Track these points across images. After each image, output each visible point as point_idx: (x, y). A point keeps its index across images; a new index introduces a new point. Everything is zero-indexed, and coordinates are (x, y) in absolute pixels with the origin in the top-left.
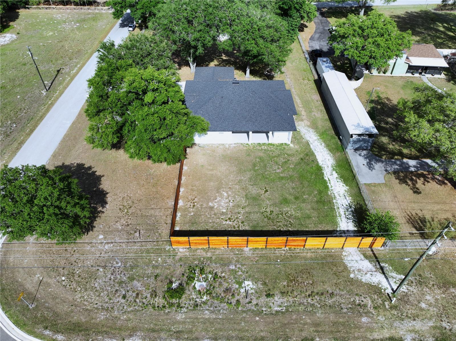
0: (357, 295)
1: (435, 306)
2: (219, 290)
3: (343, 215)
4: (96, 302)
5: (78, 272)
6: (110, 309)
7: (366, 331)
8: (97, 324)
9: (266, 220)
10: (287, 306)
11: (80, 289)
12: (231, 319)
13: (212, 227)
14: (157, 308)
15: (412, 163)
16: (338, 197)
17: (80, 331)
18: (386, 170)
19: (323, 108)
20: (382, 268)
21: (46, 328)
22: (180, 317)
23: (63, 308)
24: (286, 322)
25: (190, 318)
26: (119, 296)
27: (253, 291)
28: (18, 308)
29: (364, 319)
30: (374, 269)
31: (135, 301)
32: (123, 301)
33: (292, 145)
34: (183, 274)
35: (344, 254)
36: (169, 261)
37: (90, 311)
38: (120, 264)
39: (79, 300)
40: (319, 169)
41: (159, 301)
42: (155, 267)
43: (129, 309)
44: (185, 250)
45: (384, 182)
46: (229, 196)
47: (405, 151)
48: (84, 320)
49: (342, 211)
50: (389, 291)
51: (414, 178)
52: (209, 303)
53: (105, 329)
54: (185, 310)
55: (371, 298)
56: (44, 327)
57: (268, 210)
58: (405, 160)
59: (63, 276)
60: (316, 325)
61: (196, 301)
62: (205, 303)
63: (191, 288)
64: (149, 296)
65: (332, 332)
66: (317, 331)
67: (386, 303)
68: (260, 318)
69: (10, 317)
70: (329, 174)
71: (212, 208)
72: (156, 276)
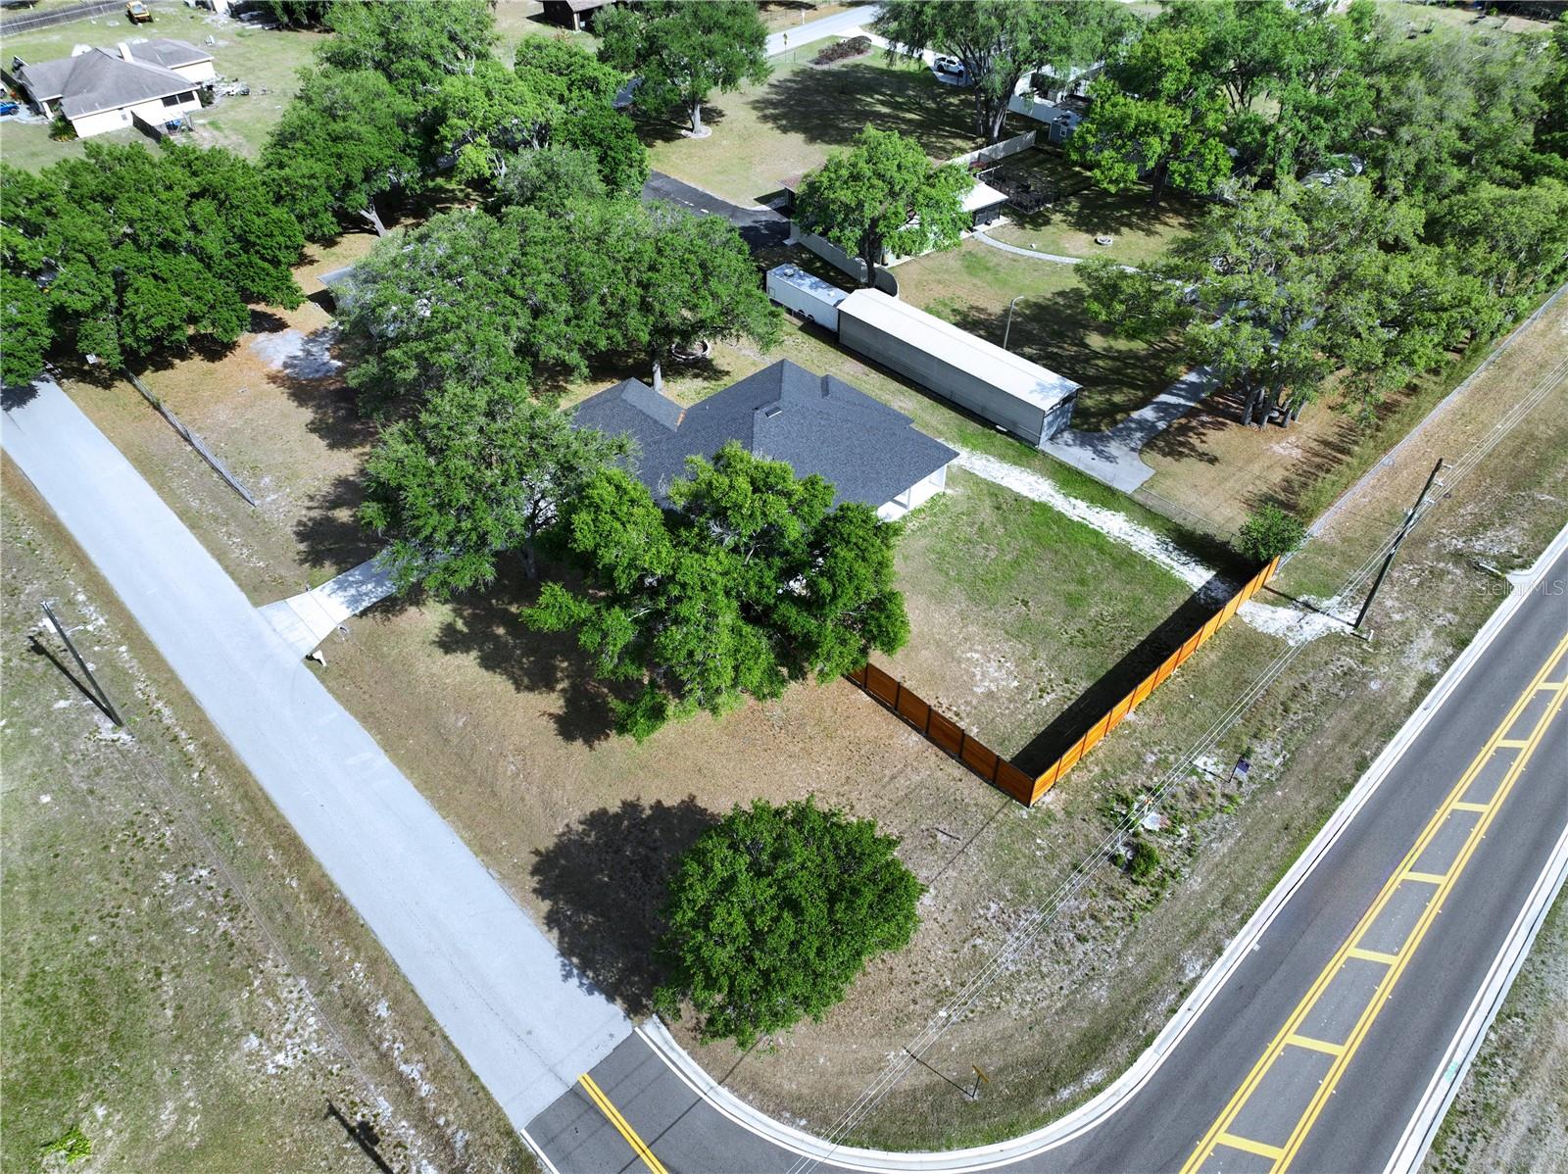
0: (1326, 663)
1: (1408, 608)
2: (1184, 804)
3: (1175, 564)
4: (1057, 987)
5: (948, 983)
6: (1091, 974)
7: (1393, 696)
8: (1113, 1007)
9: (1090, 650)
10: (1283, 748)
11: (998, 1000)
12: (1255, 823)
13: (1037, 723)
14: (1149, 906)
15: (1148, 413)
16: (1130, 539)
17: (1107, 1039)
18: (1133, 449)
19: (896, 385)
20: (1307, 605)
21: (1052, 1091)
22: (1196, 884)
23: (1027, 1045)
24: (1312, 766)
25: (1210, 872)
26: (1072, 945)
27: (1221, 766)
28: (956, 1122)
29: (1374, 686)
30: (1301, 614)
31: (1107, 928)
32: (1089, 946)
33: (949, 492)
34: (1107, 829)
35: (1246, 620)
36: (1055, 829)
37: (1070, 1004)
38: (993, 907)
39: (1026, 1012)
40: (1044, 508)
41: (1138, 893)
42: (1051, 858)
43: (1118, 945)
44: (1052, 793)
45: (1153, 472)
46: (984, 654)
47: (1117, 398)
48: (1085, 1025)
49: (1162, 557)
50: (1349, 629)
51: (1181, 439)
52: (1199, 833)
53: (1134, 1001)
54: (1186, 871)
55: (1343, 654)
56: (1048, 1094)
57: (1072, 632)
58: (1135, 415)
59: (934, 1011)
60: (1344, 737)
61: (1180, 847)
62: (1193, 838)
63: (1146, 836)
64: (1111, 902)
65: (1368, 732)
66: (1356, 744)
67: (1365, 646)
68: (1282, 789)
69: (967, 1142)
70: (1070, 509)
71: (990, 695)
72: (1075, 867)
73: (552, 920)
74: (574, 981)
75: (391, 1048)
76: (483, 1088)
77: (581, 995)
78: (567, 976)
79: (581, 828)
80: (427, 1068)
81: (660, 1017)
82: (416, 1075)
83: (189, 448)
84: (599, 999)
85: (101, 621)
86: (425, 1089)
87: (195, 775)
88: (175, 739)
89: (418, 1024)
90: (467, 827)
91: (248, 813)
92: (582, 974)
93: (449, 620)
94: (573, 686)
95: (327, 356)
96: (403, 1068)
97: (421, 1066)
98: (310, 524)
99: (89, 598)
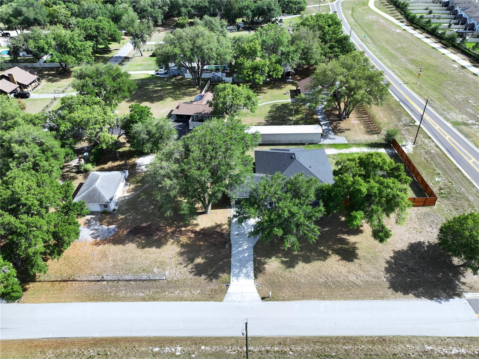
0: (421, 153)
15: (325, 127)
18: (334, 135)
20: (403, 145)
29: (433, 152)
30: (405, 147)
45: (344, 137)
50: (414, 145)
55: (420, 150)
67: (420, 147)
73: (418, 296)
74: (442, 302)
75: (444, 352)
76: (471, 337)
77: (447, 303)
78: (440, 302)
79: (388, 275)
80: (456, 347)
81: (464, 292)
82: (457, 351)
83: (105, 282)
84: (451, 300)
85: (179, 348)
86: (463, 351)
87: (291, 353)
88: (267, 351)
89: (439, 341)
90: (370, 297)
91: (322, 345)
92: (441, 299)
93: (280, 261)
94: (332, 250)
95: (105, 227)
96: (453, 353)
97: (455, 348)
98: (194, 270)
99: (160, 347)
